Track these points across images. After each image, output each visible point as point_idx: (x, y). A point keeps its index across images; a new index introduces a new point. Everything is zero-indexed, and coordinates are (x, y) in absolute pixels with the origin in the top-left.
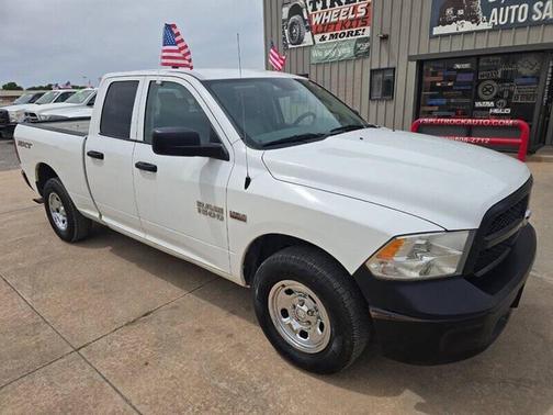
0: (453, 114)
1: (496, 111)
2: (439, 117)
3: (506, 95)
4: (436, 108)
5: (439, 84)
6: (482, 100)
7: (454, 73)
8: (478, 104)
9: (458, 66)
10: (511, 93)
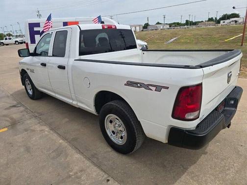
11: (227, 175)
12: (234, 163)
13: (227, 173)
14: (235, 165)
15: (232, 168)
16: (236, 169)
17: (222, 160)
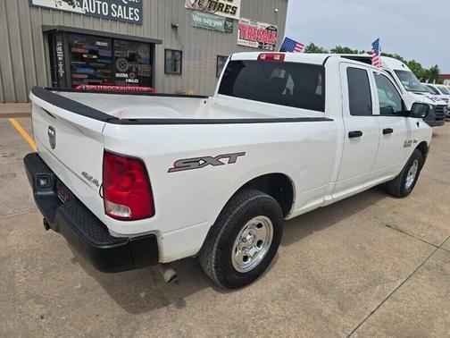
0: (101, 81)
1: (130, 81)
2: (90, 84)
3: (134, 70)
4: (86, 76)
5: (85, 56)
6: (120, 72)
7: (96, 48)
8: (118, 75)
9: (98, 43)
10: (137, 69)
11: (23, 261)
12: (27, 280)
13: (25, 263)
14: (24, 279)
15: (24, 272)
16: (17, 275)
17: (45, 271)
